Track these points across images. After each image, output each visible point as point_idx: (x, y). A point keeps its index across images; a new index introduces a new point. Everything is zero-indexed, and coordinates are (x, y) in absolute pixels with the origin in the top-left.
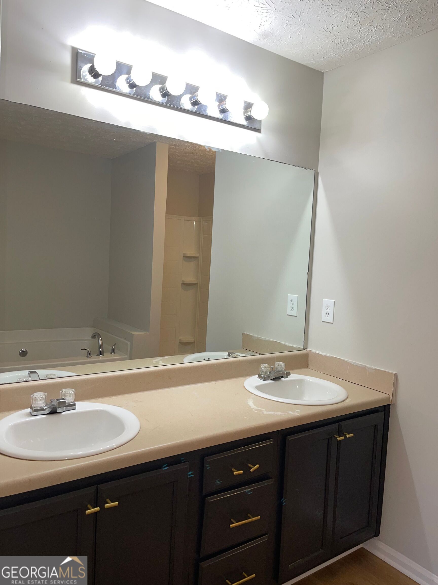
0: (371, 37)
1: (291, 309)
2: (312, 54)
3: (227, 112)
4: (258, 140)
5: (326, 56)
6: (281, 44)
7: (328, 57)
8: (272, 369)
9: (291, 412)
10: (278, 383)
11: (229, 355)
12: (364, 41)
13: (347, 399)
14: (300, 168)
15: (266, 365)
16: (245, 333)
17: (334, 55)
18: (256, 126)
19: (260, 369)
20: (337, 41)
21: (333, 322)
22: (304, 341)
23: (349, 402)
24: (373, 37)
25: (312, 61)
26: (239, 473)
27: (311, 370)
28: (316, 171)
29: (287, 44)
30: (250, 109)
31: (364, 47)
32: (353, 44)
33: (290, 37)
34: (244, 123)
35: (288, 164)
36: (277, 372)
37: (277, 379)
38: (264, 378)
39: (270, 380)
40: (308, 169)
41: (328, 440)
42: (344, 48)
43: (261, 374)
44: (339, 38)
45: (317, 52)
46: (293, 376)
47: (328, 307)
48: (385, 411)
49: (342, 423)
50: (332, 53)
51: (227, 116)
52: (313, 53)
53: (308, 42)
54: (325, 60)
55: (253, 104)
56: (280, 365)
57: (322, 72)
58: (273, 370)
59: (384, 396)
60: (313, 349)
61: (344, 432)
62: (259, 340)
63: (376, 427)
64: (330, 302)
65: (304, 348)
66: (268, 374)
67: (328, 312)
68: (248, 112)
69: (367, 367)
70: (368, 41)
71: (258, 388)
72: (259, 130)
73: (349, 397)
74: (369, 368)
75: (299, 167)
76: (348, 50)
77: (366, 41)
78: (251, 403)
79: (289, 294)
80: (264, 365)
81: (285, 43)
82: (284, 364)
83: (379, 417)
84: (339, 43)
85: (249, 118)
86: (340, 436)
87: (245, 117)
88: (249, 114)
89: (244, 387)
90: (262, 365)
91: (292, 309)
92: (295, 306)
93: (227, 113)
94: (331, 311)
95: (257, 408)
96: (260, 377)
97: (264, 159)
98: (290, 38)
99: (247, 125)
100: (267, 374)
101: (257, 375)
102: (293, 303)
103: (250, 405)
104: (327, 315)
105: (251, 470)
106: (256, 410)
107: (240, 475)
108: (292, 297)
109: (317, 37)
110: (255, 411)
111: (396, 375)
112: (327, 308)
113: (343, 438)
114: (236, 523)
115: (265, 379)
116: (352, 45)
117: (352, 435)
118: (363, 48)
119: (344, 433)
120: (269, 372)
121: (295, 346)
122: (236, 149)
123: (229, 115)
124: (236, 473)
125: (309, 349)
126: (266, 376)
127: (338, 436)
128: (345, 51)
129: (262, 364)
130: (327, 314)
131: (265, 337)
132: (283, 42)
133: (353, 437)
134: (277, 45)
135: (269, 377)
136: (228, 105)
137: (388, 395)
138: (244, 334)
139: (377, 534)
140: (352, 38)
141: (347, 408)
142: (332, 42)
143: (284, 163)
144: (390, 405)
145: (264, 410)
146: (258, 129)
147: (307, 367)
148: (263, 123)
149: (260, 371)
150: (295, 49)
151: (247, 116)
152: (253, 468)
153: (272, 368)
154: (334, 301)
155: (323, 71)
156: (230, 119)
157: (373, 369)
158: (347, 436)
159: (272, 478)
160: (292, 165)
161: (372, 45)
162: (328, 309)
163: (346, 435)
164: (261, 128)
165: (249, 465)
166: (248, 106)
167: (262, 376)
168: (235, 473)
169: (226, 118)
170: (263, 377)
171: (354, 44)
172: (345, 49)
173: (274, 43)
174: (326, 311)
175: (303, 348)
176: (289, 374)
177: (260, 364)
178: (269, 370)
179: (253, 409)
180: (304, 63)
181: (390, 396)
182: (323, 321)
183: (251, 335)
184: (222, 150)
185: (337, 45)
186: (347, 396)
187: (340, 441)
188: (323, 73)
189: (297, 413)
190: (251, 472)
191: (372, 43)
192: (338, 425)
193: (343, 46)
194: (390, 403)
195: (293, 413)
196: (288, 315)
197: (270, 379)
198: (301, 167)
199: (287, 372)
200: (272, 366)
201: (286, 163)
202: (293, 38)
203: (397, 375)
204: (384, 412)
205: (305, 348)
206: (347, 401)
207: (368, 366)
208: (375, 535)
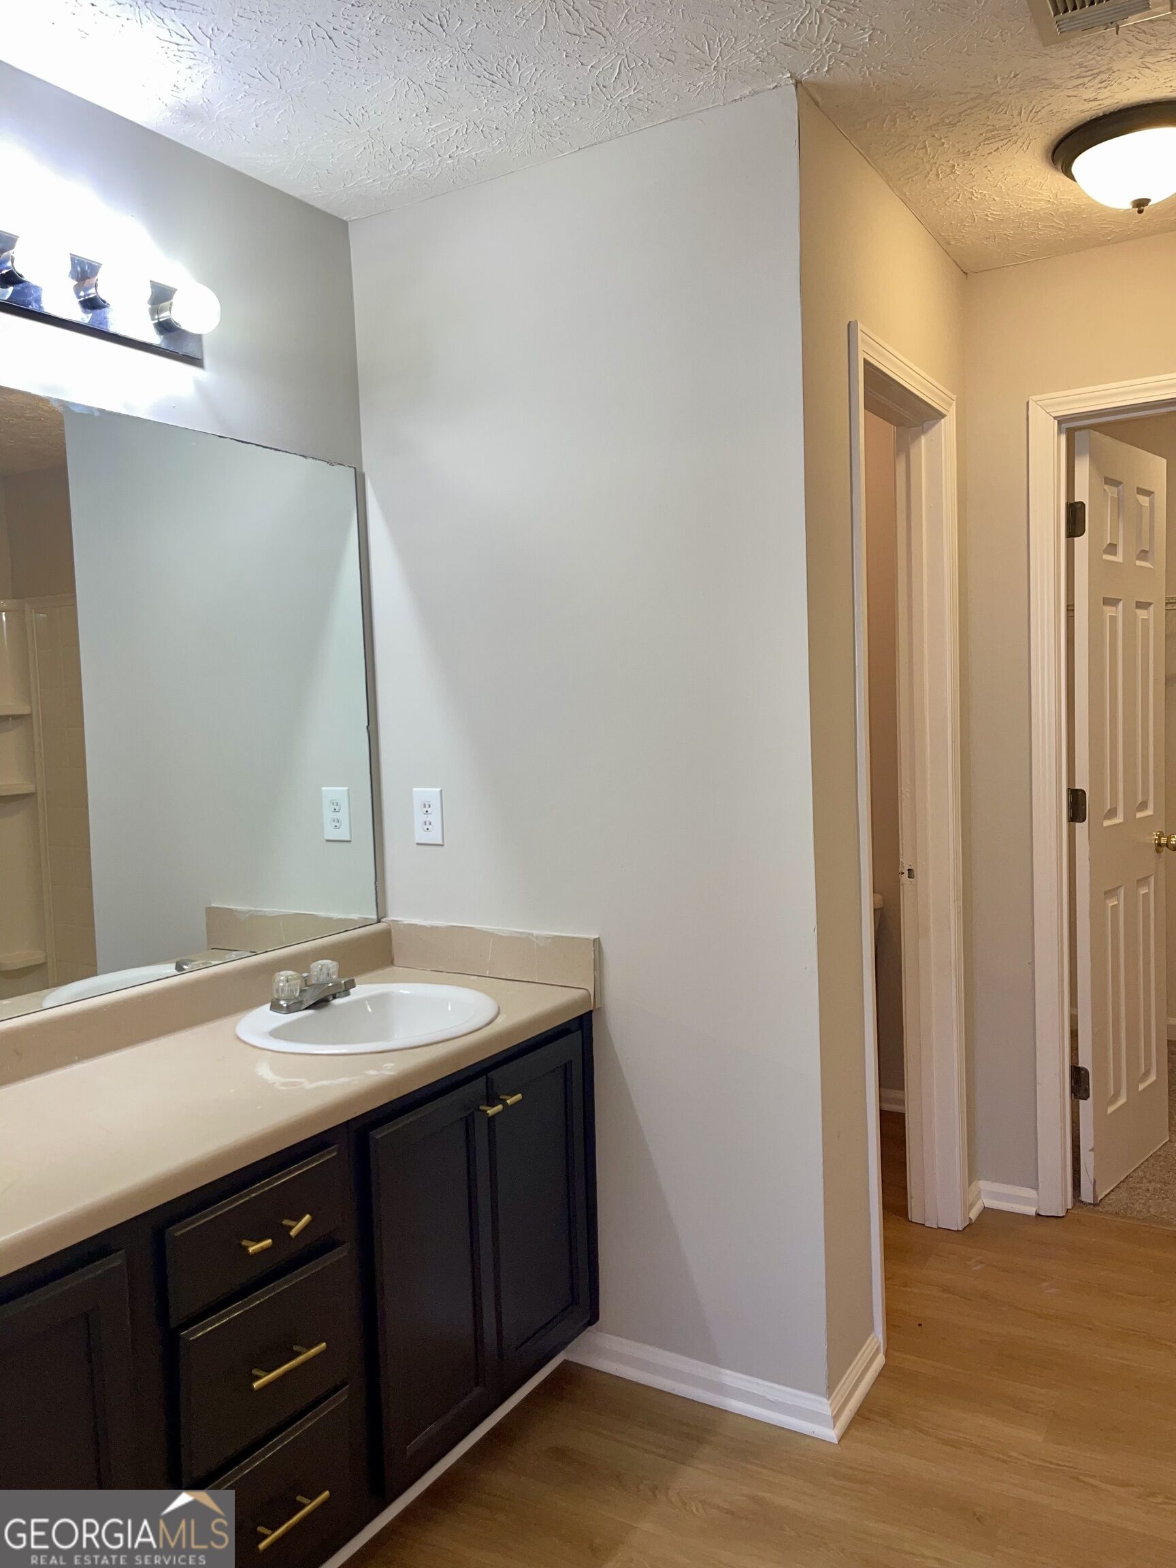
0: (457, 147)
1: (334, 824)
2: (315, 172)
3: (104, 307)
4: (200, 387)
5: (350, 183)
6: (232, 139)
7: (356, 184)
8: (306, 980)
9: (372, 1072)
10: (324, 1013)
11: (179, 968)
12: (439, 156)
13: (499, 1018)
14: (317, 461)
15: (290, 973)
16: (214, 905)
17: (370, 183)
18: (190, 349)
19: (275, 988)
20: (377, 149)
21: (443, 841)
22: (376, 900)
23: (503, 1023)
24: (460, 148)
25: (317, 191)
26: (262, 1248)
27: (401, 969)
28: (357, 470)
29: (248, 142)
30: (167, 304)
31: (442, 170)
32: (414, 160)
33: (254, 124)
34: (155, 339)
35: (286, 452)
36: (316, 986)
37: (321, 1003)
38: (287, 1007)
39: (307, 1009)
40: (338, 464)
41: (467, 1121)
42: (393, 167)
43: (278, 1000)
44: (379, 142)
45: (327, 170)
46: (361, 991)
47: (427, 806)
48: (581, 1027)
49: (494, 1074)
50: (364, 177)
51: (106, 318)
52: (318, 171)
53: (303, 144)
54: (350, 192)
55: (176, 290)
56: (324, 969)
57: (344, 221)
58: (308, 984)
59: (576, 994)
60: (401, 914)
61: (499, 1096)
62: (254, 918)
63: (567, 1068)
64: (430, 793)
65: (378, 918)
66: (298, 994)
67: (428, 820)
68: (162, 311)
69: (532, 935)
70: (450, 157)
71: (276, 1034)
72: (199, 359)
73: (501, 1012)
74: (537, 938)
75: (313, 458)
76: (402, 172)
77: (445, 155)
78: (265, 1071)
79: (324, 786)
80: (283, 975)
81: (244, 138)
82: (335, 963)
83: (570, 1045)
84: (380, 155)
85: (166, 328)
86: (493, 1106)
87: (155, 324)
88: (164, 316)
89: (238, 1038)
90: (279, 975)
91: (337, 824)
92: (344, 815)
93: (103, 309)
94: (435, 817)
95: (283, 1080)
96: (276, 1007)
97: (220, 437)
98: (254, 126)
99: (163, 346)
100: (294, 995)
101: (267, 1003)
102: (337, 808)
103: (265, 1077)
104: (428, 826)
105: (293, 1233)
106: (284, 1084)
107: (264, 1251)
108: (335, 792)
109: (326, 134)
110: (284, 1088)
111: (597, 943)
112: (425, 810)
113: (500, 1107)
114: (265, 1376)
115: (289, 1010)
116: (413, 162)
117: (519, 1096)
118: (439, 172)
119: (501, 1097)
120: (298, 991)
121: (355, 916)
122: (141, 411)
123: (108, 316)
124: (253, 1250)
125: (390, 918)
126: (292, 1002)
127: (488, 1105)
128: (397, 174)
129: (277, 973)
130: (428, 823)
131: (270, 909)
132: (238, 135)
133: (522, 1099)
134: (222, 142)
135: (301, 1002)
136: (103, 288)
137: (586, 992)
138: (210, 911)
139: (593, 1317)
140: (411, 144)
141: (499, 1037)
142: (364, 149)
143: (276, 450)
144: (590, 1012)
145: (303, 1080)
146: (196, 359)
147: (391, 962)
148: (206, 342)
149: (275, 992)
150: (271, 156)
151: (161, 320)
152: (295, 1226)
153: (305, 977)
154: (439, 789)
155: (345, 219)
156: (113, 328)
157: (547, 938)
158: (508, 1101)
159: (343, 1243)
160: (296, 454)
161: (460, 168)
162: (427, 812)
163: (505, 1100)
164: (202, 354)
165: (283, 1222)
166: (161, 296)
167: (282, 1002)
168: (251, 1250)
169: (101, 323)
170: (285, 1005)
171: (416, 159)
172: (396, 170)
173: (214, 137)
174: (425, 818)
175: (374, 917)
176: (351, 984)
177: (275, 973)
178: (297, 985)
179: (276, 1085)
180: (296, 193)
181: (589, 990)
182: (418, 844)
183: (231, 910)
184: (102, 411)
185: (376, 157)
186: (497, 1009)
187: (493, 1116)
188: (345, 224)
189: (389, 1070)
190: (293, 1237)
191: (458, 161)
192: (485, 1081)
193: (391, 161)
194: (592, 1009)
195: (377, 1073)
196: (328, 841)
197: (303, 1008)
198: (319, 460)
199: (347, 979)
200: (305, 975)
201: (279, 449)
202: (262, 128)
203: (600, 942)
204: (580, 1031)
205: (380, 916)
206: (499, 1020)
207: (535, 932)
208: (589, 1321)
